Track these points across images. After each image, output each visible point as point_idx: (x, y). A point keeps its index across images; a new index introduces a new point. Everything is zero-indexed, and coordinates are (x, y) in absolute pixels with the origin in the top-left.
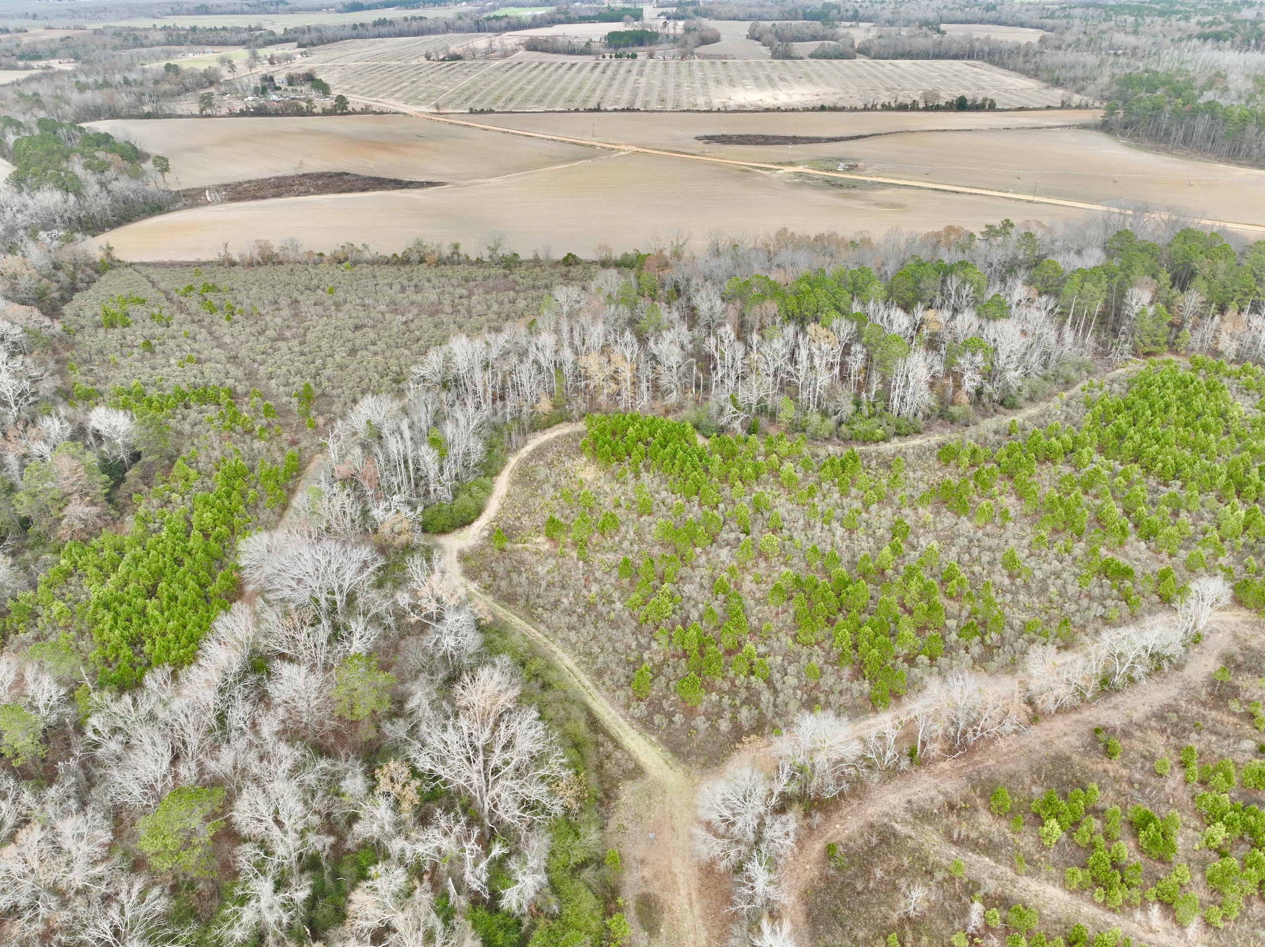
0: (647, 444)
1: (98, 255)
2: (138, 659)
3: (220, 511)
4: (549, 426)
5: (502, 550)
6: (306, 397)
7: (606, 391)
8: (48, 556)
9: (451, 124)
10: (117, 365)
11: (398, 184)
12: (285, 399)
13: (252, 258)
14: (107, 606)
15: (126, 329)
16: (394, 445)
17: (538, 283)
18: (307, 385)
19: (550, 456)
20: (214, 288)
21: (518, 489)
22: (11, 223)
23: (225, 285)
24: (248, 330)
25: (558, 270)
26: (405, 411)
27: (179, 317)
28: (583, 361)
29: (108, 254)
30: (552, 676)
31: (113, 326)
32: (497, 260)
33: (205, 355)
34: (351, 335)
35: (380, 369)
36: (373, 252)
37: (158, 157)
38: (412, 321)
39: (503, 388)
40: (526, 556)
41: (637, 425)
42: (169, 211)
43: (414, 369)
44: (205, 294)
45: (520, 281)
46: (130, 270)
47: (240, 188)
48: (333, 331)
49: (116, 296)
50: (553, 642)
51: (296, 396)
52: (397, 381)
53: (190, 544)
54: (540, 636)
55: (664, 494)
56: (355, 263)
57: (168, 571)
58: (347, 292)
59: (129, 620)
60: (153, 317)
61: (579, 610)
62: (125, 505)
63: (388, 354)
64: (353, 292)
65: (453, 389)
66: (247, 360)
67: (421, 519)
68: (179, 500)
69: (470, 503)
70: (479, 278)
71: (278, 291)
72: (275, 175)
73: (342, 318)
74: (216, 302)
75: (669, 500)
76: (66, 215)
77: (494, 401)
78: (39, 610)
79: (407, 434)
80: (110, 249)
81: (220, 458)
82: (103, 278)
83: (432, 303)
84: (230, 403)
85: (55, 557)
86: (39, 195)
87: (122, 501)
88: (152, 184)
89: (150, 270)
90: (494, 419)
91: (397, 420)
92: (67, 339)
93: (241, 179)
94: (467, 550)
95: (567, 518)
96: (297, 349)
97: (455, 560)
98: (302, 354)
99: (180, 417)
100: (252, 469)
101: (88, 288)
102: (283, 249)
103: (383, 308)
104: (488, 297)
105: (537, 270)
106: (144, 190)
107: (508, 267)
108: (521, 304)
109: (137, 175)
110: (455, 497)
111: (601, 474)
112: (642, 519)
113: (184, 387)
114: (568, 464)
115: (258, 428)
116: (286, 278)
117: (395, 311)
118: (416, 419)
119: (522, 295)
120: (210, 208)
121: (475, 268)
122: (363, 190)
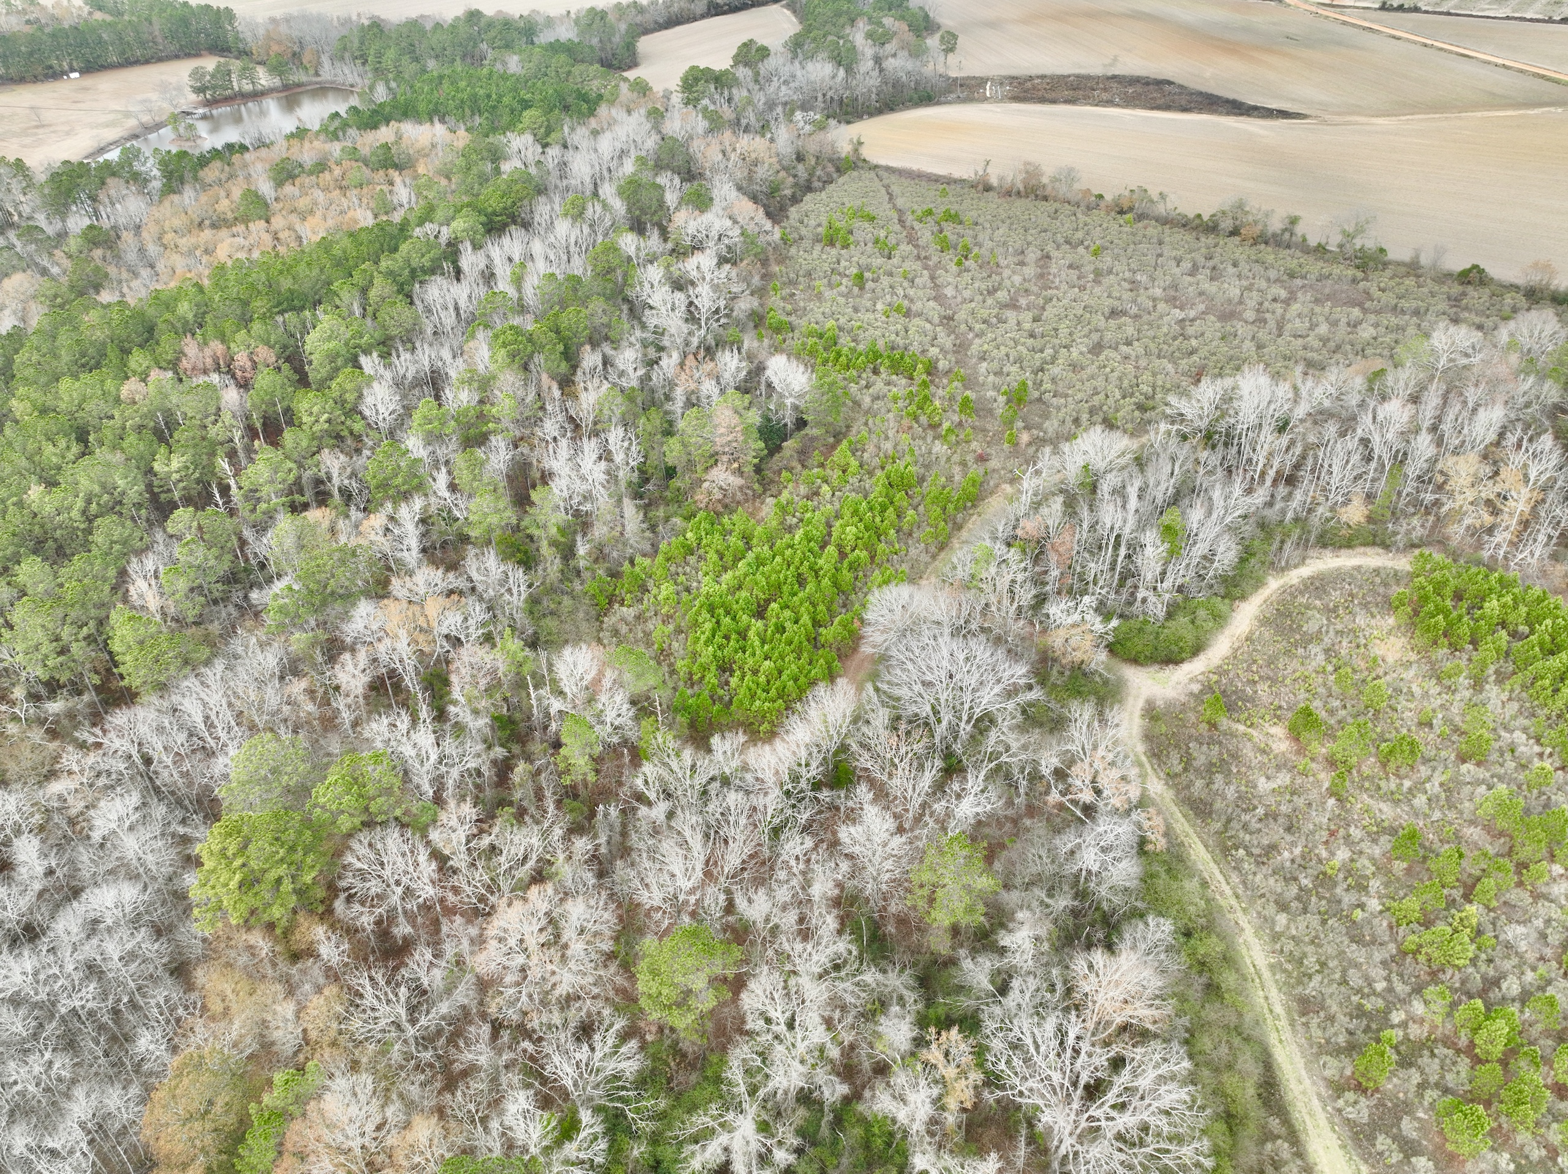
0: (1514, 635)
1: (845, 149)
2: (721, 692)
3: (867, 529)
4: (1349, 546)
5: (1213, 726)
6: (1017, 398)
7: (1467, 521)
8: (677, 521)
9: (1344, 23)
10: (819, 296)
11: (1237, 108)
12: (991, 394)
13: (1013, 184)
14: (712, 610)
15: (843, 252)
16: (1110, 515)
17: (1404, 304)
18: (1024, 384)
19: (1335, 596)
20: (954, 218)
21: (1267, 633)
22: (773, 96)
23: (969, 216)
24: (976, 285)
25: (1445, 289)
26: (1140, 463)
27: (905, 248)
28: (1448, 463)
29: (856, 150)
30: (1228, 979)
31: (832, 243)
32: (1349, 250)
33: (917, 307)
34: (1102, 323)
35: (1126, 383)
36: (1170, 206)
37: (948, 32)
38: (1192, 320)
39: (1297, 467)
40: (1248, 751)
41: (1508, 599)
42: (939, 103)
43: (1172, 399)
44: (943, 224)
45: (1377, 294)
46: (872, 174)
47: (1029, 85)
48: (1081, 312)
49: (848, 205)
50: (1244, 910)
51: (1005, 393)
52: (1142, 408)
53: (821, 562)
54: (1228, 891)
55: (1519, 737)
56: (1141, 217)
57: (786, 589)
58: (1116, 258)
59: (727, 637)
60: (876, 242)
61: (1305, 882)
62: (772, 481)
63: (1143, 363)
64: (1124, 260)
65: (1220, 447)
66: (963, 327)
67: (1110, 638)
68: (828, 496)
69: (1189, 636)
70: (1312, 277)
71: (1030, 238)
72: (1077, 71)
73: (1099, 296)
74: (953, 238)
75: (1522, 749)
76: (830, 94)
77: (1275, 482)
78: (650, 584)
79: (1133, 503)
80: (860, 143)
81: (890, 452)
82: (841, 180)
83: (1230, 301)
84: (924, 382)
85: (684, 524)
86: (810, 66)
87: (771, 475)
88: (931, 66)
89: (894, 178)
90: (1268, 512)
91: (1125, 473)
92: (781, 252)
93: (1034, 72)
94: (1160, 703)
95: (1331, 712)
96: (1027, 326)
97: (1138, 713)
98: (1032, 335)
99: (864, 383)
100: (922, 480)
101: (823, 188)
102: (1055, 180)
103: (1158, 292)
104: (1318, 309)
105: (1410, 282)
106: (920, 73)
107: (1362, 267)
108: (1366, 332)
109: (917, 53)
110: (1170, 615)
111: (1413, 657)
112: (1464, 768)
113: (881, 344)
114: (1361, 620)
115: (946, 425)
116: (1044, 221)
117: (1172, 301)
118: (1152, 482)
119: (1372, 318)
120: (985, 106)
121: (1311, 259)
122: (1185, 110)
